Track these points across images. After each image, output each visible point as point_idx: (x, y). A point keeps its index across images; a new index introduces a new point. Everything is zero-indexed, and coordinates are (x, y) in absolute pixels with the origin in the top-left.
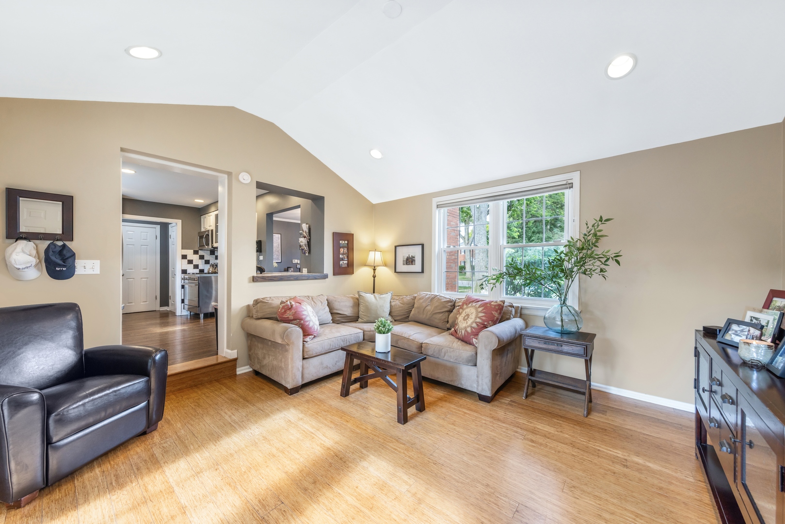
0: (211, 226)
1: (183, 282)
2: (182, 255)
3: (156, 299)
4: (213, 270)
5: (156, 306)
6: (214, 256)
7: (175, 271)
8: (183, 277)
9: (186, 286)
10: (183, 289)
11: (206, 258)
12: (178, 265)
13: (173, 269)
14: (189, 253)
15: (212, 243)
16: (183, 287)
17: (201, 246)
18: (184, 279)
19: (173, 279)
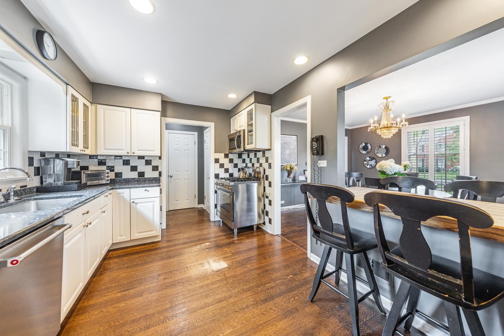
0: (242, 126)
1: (216, 187)
2: (215, 159)
3: (195, 197)
4: (243, 175)
5: (195, 204)
6: (241, 159)
7: (209, 174)
8: (216, 182)
9: (219, 192)
10: (216, 194)
11: (235, 162)
12: (212, 169)
13: (207, 171)
14: (221, 156)
15: (244, 145)
16: (216, 192)
17: (232, 148)
18: (217, 184)
19: (207, 181)
